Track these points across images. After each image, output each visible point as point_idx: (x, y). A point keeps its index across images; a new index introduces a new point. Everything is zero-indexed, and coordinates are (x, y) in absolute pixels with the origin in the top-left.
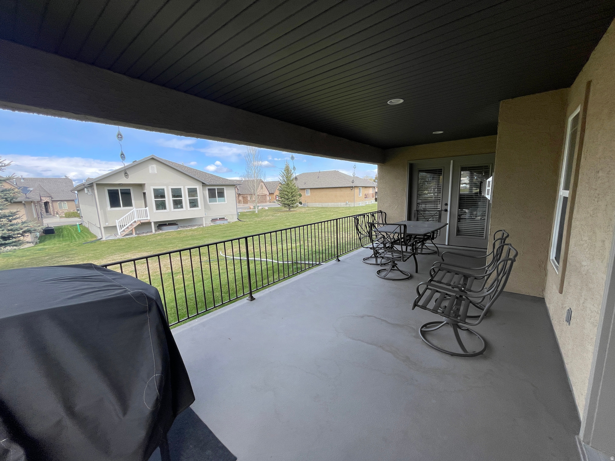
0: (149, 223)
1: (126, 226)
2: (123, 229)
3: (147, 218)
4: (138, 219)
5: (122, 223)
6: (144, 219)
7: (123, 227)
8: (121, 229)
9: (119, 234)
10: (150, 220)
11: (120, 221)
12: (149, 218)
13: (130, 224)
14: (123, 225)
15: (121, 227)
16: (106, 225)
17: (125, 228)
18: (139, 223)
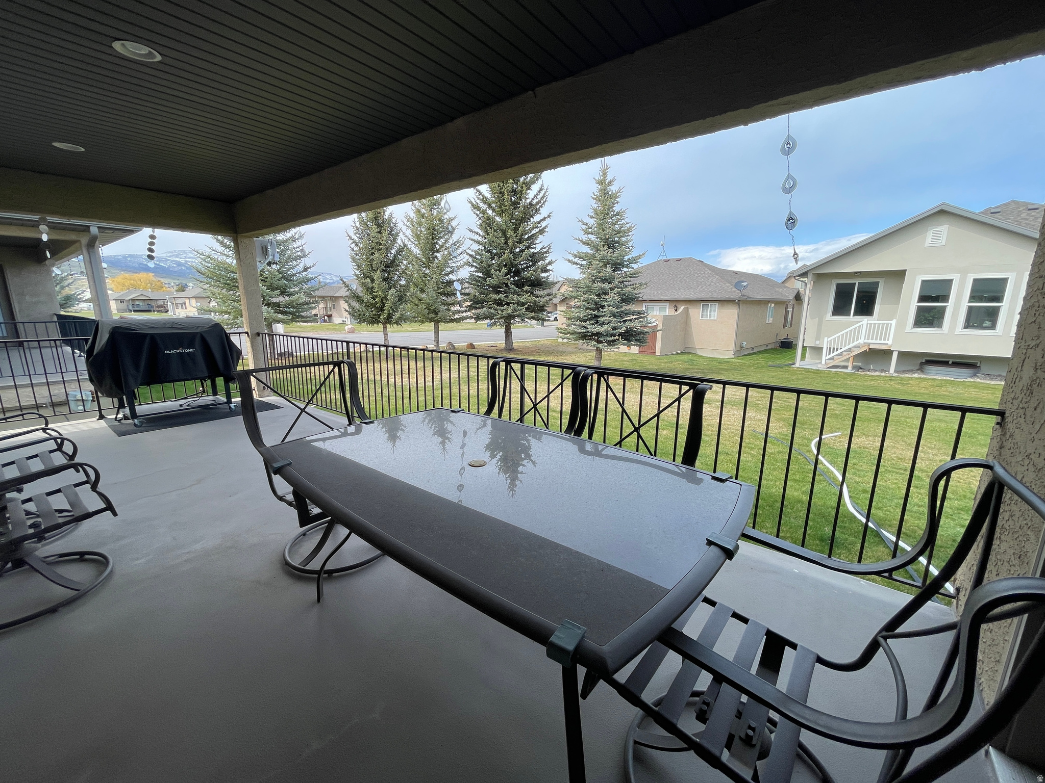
0: (887, 353)
1: (839, 351)
2: (832, 355)
3: (886, 342)
4: (866, 341)
5: (834, 345)
6: (877, 343)
7: (833, 352)
8: (829, 354)
9: (823, 362)
10: (891, 346)
11: (831, 341)
12: (890, 342)
13: (847, 347)
14: (834, 348)
15: (830, 350)
16: (815, 344)
17: (836, 353)
18: (866, 348)
